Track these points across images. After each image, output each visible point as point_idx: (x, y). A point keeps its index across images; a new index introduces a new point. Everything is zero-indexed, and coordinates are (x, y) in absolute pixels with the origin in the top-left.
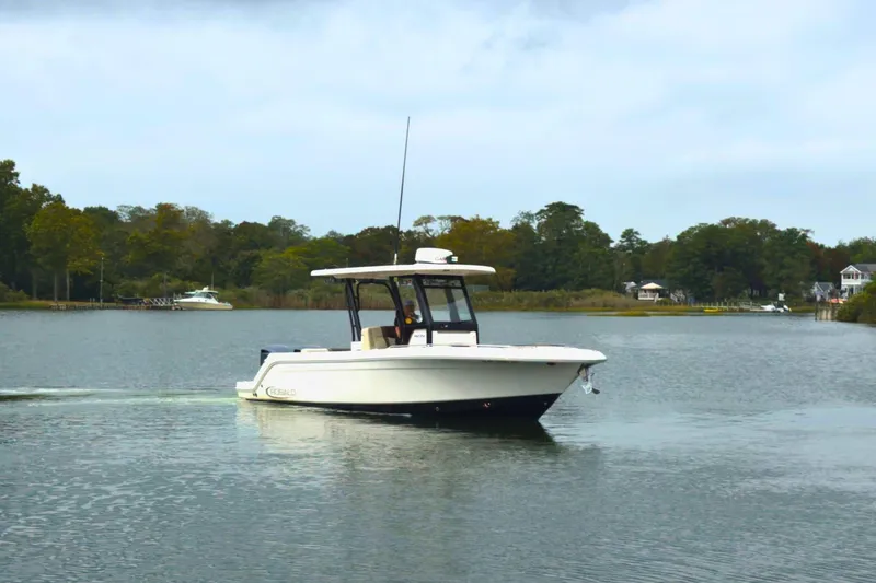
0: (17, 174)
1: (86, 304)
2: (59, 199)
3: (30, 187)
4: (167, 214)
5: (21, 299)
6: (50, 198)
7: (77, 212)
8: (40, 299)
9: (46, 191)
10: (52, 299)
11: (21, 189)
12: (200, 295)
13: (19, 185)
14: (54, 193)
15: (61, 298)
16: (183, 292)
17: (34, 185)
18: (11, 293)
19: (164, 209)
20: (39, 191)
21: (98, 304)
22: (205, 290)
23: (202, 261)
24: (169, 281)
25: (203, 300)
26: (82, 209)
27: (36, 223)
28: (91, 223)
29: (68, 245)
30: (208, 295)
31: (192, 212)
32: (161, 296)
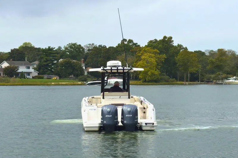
0: (173, 41)
1: (195, 83)
2: (186, 49)
3: (177, 45)
4: (221, 52)
5: (174, 81)
6: (183, 48)
7: (192, 52)
8: (180, 81)
9: (182, 46)
10: (184, 81)
11: (174, 46)
12: (233, 79)
13: (173, 45)
14: (184, 47)
15: (187, 81)
16: (227, 78)
17: (178, 44)
18: (171, 79)
19: (220, 51)
20: (180, 46)
21: (198, 83)
22: (235, 77)
23: (233, 68)
24: (222, 75)
25: (233, 81)
26: (193, 52)
27: (179, 57)
28: (196, 56)
29: (189, 64)
30: (235, 79)
31: (230, 51)
32: (219, 80)
